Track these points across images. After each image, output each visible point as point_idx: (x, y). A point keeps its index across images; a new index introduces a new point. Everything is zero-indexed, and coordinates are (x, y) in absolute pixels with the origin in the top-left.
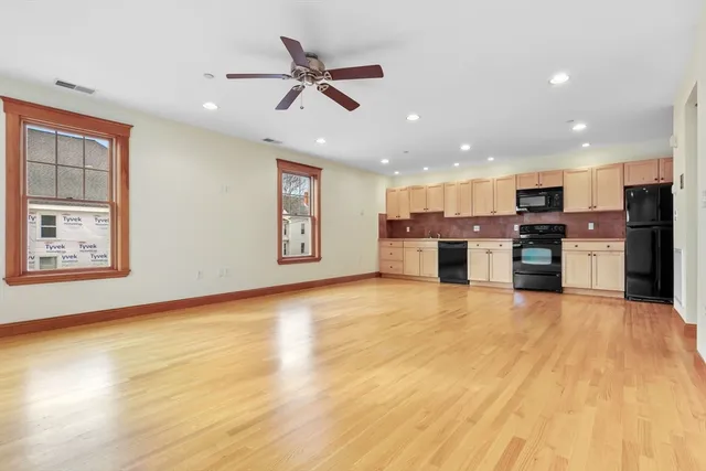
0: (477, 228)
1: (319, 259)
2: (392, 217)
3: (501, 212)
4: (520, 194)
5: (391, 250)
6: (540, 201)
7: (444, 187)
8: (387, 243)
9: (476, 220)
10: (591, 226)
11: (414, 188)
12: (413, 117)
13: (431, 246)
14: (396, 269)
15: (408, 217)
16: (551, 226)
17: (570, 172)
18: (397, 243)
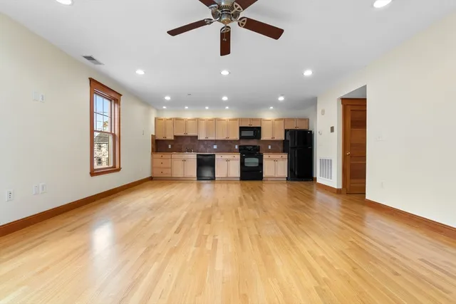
0: (215, 147)
1: (119, 170)
2: (160, 137)
3: (231, 138)
4: (242, 129)
5: (161, 161)
6: (251, 133)
7: (197, 121)
8: (158, 155)
9: (216, 142)
10: (270, 147)
11: (177, 119)
12: (225, 73)
13: (192, 157)
14: (166, 173)
15: (173, 139)
16: (254, 146)
17: (264, 120)
18: (167, 156)
